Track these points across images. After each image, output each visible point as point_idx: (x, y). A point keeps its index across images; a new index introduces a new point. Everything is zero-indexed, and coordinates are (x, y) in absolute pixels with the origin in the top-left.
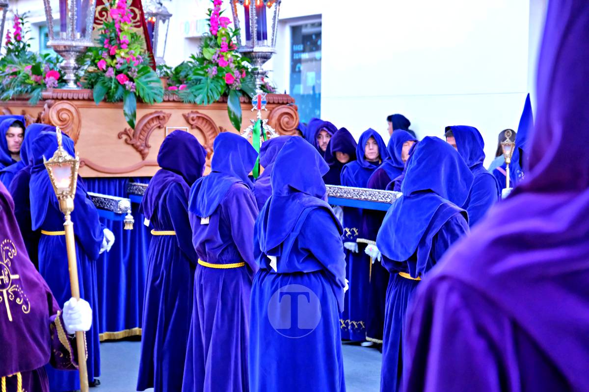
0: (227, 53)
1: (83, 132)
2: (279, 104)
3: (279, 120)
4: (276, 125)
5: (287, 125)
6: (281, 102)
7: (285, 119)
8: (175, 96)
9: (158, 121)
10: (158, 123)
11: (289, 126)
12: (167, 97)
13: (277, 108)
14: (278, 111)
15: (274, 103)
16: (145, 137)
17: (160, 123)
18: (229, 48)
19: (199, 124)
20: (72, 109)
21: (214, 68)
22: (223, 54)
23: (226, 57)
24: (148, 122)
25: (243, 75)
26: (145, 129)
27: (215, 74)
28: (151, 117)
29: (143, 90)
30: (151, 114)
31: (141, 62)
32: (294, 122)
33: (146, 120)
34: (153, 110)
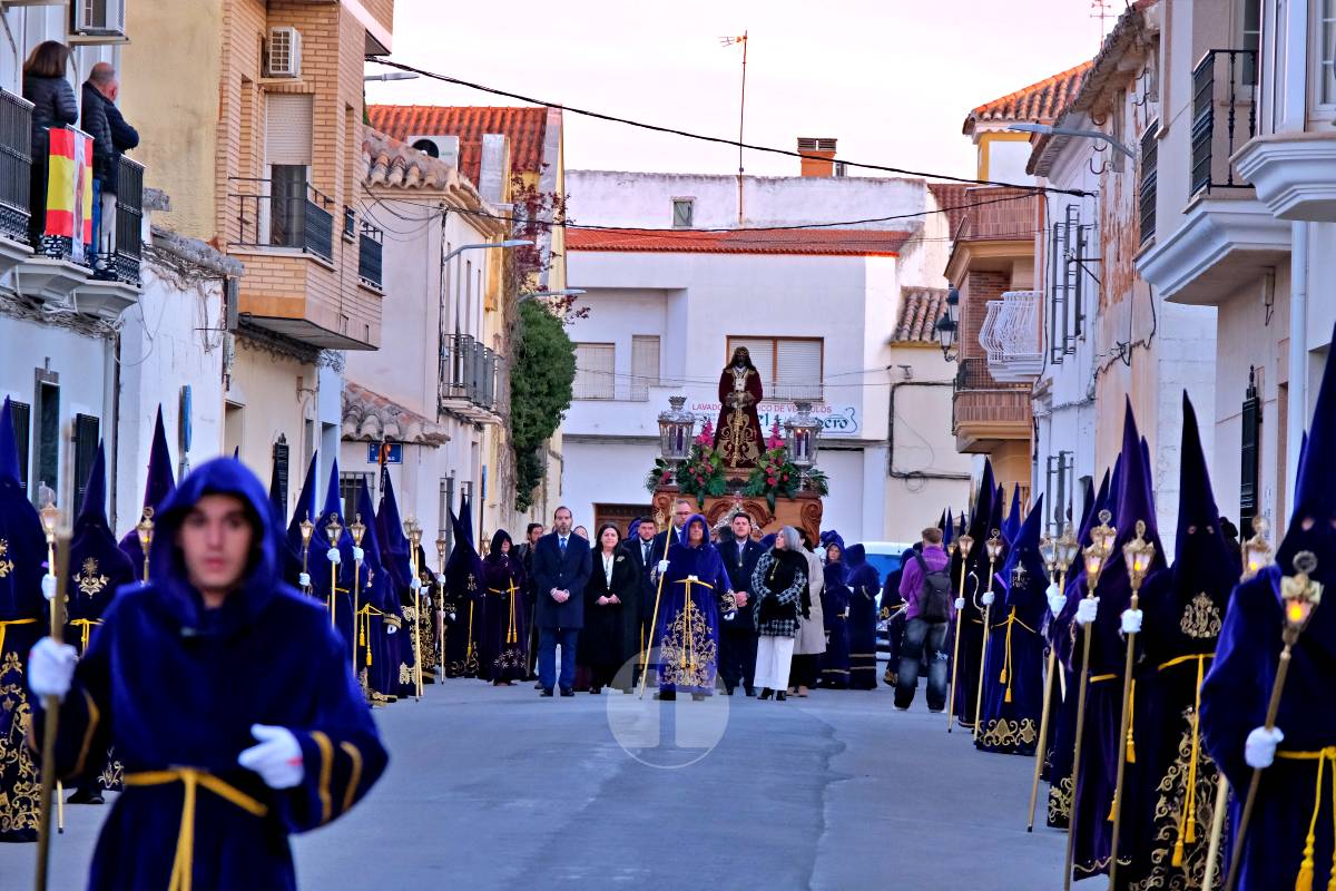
18: (776, 462)
19: (752, 509)
20: (669, 498)
21: (762, 474)
22: (771, 465)
23: (773, 467)
24: (718, 507)
25: (784, 479)
26: (716, 511)
27: (762, 478)
28: (719, 504)
29: (712, 487)
30: (719, 502)
31: (715, 469)
32: (818, 511)
33: (716, 506)
34: (721, 500)
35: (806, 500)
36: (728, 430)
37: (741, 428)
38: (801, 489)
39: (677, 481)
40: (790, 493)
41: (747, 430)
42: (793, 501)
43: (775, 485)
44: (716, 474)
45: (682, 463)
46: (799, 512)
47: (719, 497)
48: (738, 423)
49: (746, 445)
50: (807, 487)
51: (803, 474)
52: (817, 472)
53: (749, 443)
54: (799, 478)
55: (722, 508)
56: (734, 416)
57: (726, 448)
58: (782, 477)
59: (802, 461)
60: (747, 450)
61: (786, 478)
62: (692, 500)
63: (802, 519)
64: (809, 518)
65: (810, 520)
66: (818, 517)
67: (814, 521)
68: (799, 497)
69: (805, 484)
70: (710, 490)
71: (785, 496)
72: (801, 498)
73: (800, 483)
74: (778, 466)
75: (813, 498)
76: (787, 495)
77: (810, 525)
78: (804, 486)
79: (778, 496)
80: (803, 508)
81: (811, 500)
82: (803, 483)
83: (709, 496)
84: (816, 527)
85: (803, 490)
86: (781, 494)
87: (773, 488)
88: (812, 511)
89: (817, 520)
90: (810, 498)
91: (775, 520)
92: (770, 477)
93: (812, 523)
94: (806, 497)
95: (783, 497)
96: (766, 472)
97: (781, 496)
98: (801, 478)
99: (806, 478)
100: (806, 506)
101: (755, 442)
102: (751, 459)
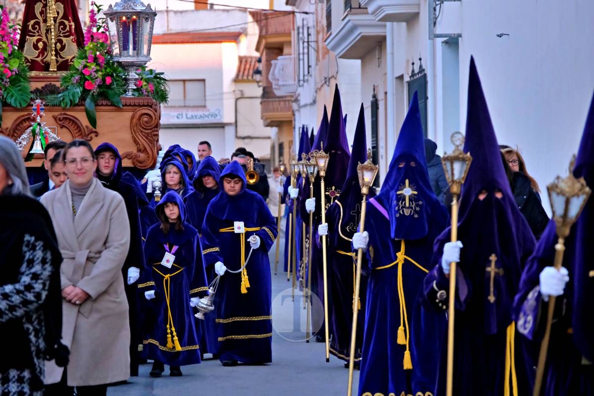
2: (139, 106)
3: (139, 119)
4: (137, 124)
5: (145, 124)
6: (141, 104)
7: (145, 119)
8: (44, 100)
9: (29, 122)
11: (148, 125)
13: (138, 110)
14: (138, 113)
15: (135, 105)
18: (95, 59)
19: (66, 124)
21: (77, 77)
22: (88, 64)
23: (91, 67)
24: (21, 123)
25: (107, 82)
26: (19, 128)
27: (77, 82)
28: (23, 118)
29: (12, 96)
30: (23, 116)
31: (16, 73)
32: (153, 122)
33: (18, 121)
34: (26, 113)
35: (137, 108)
36: (38, 23)
37: (55, 19)
38: (130, 94)
40: (116, 99)
41: (61, 23)
42: (119, 109)
43: (95, 90)
44: (17, 79)
46: (128, 123)
47: (22, 110)
48: (51, 15)
49: (61, 41)
50: (138, 90)
51: (133, 75)
52: (151, 71)
53: (64, 39)
54: (126, 80)
55: (27, 123)
56: (45, 6)
57: (36, 47)
58: (104, 80)
59: (129, 57)
60: (63, 48)
61: (108, 80)
63: (132, 133)
64: (141, 132)
65: (143, 133)
66: (153, 130)
67: (148, 135)
68: (128, 104)
69: (135, 87)
70: (9, 101)
71: (108, 104)
72: (130, 105)
73: (128, 86)
74: (97, 65)
75: (148, 106)
76: (112, 102)
77: (142, 140)
78: (134, 90)
79: (101, 104)
80: (132, 118)
81: (144, 108)
82: (132, 86)
83: (7, 108)
84: (152, 143)
85: (133, 95)
86: (103, 101)
87: (93, 94)
88: (146, 122)
89: (152, 134)
90: (144, 106)
91: (96, 136)
92: (88, 80)
93: (147, 138)
94: (138, 104)
95: (107, 105)
96: (82, 74)
97: (104, 104)
98: (129, 80)
99: (136, 79)
100: (137, 116)
101: (72, 37)
102: (68, 60)
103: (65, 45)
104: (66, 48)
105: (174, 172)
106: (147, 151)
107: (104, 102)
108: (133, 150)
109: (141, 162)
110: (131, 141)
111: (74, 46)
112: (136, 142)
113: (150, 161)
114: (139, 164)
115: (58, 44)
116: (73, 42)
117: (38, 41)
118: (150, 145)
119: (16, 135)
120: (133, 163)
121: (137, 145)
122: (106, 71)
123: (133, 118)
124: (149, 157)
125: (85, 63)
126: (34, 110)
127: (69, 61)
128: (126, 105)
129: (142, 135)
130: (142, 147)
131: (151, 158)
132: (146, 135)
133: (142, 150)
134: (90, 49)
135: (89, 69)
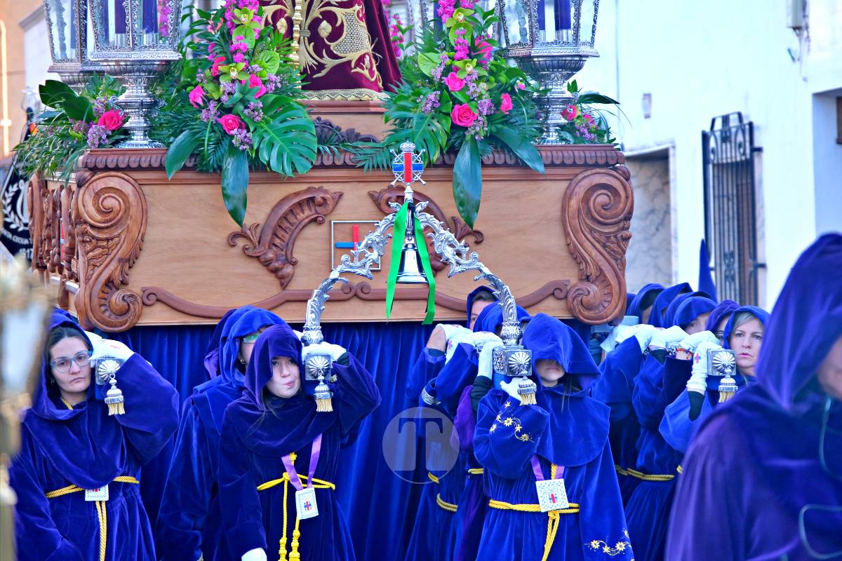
0: (466, 62)
1: (152, 234)
2: (586, 166)
3: (586, 200)
4: (579, 210)
5: (603, 211)
6: (590, 162)
7: (602, 198)
8: (348, 154)
9: (313, 208)
10: (313, 212)
11: (608, 213)
12: (331, 157)
13: (581, 176)
14: (583, 183)
15: (574, 165)
16: (286, 241)
17: (317, 213)
18: (471, 51)
20: (128, 189)
21: (432, 96)
22: (458, 64)
23: (465, 70)
24: (291, 211)
25: (502, 108)
26: (286, 224)
27: (433, 107)
28: (296, 200)
29: (271, 145)
30: (297, 194)
31: (276, 87)
32: (621, 206)
33: (285, 208)
34: (304, 187)
35: (577, 171)
38: (553, 137)
39: (150, 132)
40: (523, 154)
42: (532, 176)
43: (479, 129)
44: (279, 103)
45: (162, 74)
46: (555, 211)
49: (331, 18)
51: (556, 89)
53: (339, 12)
54: (542, 103)
55: (307, 213)
58: (497, 103)
60: (337, 33)
61: (506, 101)
62: (206, 192)
63: (567, 235)
64: (591, 230)
65: (596, 235)
66: (621, 225)
67: (608, 238)
68: (558, 162)
69: (563, 121)
70: (264, 157)
71: (509, 161)
72: (563, 165)
73: (547, 118)
74: (479, 64)
75: (607, 165)
76: (517, 157)
77: (594, 253)
78: (562, 127)
79: (490, 162)
80: (567, 197)
81: (598, 170)
82: (557, 118)
83: (260, 175)
84: (616, 259)
85: (562, 139)
86: (497, 155)
87: (473, 137)
88: (604, 206)
89: (619, 235)
90: (596, 165)
91: (478, 243)
92: (461, 103)
93: (604, 246)
94: (582, 162)
95: (505, 165)
96: (442, 87)
97: (498, 162)
98: (549, 101)
99: (566, 101)
100: (580, 190)
101: (357, 8)
102: (350, 62)
103: (342, 25)
104: (345, 33)
105: (754, 335)
106: (605, 279)
107: (500, 158)
108: (569, 276)
109: (589, 308)
110: (565, 254)
111: (362, 29)
112: (576, 256)
113: (613, 303)
114: (586, 313)
115: (324, 24)
116: (361, 19)
117: (277, 16)
118: (613, 262)
119: (277, 241)
120: (570, 310)
121: (579, 264)
122: (497, 81)
123: (570, 198)
124: (611, 294)
125: (448, 62)
126: (399, 169)
127: (353, 65)
128: (552, 165)
129: (594, 238)
130: (592, 271)
131: (616, 297)
132: (603, 239)
133: (593, 278)
134: (458, 24)
135: (461, 76)
